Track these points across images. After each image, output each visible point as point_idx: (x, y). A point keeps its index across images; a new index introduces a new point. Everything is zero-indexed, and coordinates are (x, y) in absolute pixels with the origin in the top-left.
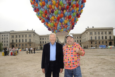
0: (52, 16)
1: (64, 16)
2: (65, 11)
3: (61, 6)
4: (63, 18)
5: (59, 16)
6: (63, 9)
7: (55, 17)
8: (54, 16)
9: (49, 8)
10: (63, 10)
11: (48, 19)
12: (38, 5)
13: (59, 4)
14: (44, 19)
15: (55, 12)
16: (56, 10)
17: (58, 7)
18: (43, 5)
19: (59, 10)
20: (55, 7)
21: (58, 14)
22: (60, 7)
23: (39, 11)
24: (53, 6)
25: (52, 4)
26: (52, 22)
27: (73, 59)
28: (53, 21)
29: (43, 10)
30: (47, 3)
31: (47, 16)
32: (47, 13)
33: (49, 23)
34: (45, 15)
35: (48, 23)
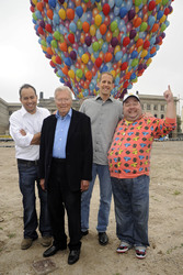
0: (86, 52)
1: (114, 61)
2: (118, 48)
3: (112, 32)
4: (108, 65)
5: (101, 56)
6: (114, 43)
7: (92, 56)
8: (90, 55)
9: (81, 31)
10: (114, 46)
11: (73, 57)
12: (55, 16)
13: (108, 28)
14: (61, 55)
15: (95, 44)
16: (97, 40)
17: (104, 34)
18: (68, 19)
19: (105, 41)
20: (98, 33)
21: (100, 50)
22: (109, 35)
23: (51, 32)
24: (92, 28)
25: (92, 22)
26: (80, 67)
27: (128, 152)
28: (83, 66)
29: (65, 31)
30: (80, 16)
31: (70, 50)
32: (73, 42)
33: (72, 68)
34: (68, 46)
35: (69, 69)
